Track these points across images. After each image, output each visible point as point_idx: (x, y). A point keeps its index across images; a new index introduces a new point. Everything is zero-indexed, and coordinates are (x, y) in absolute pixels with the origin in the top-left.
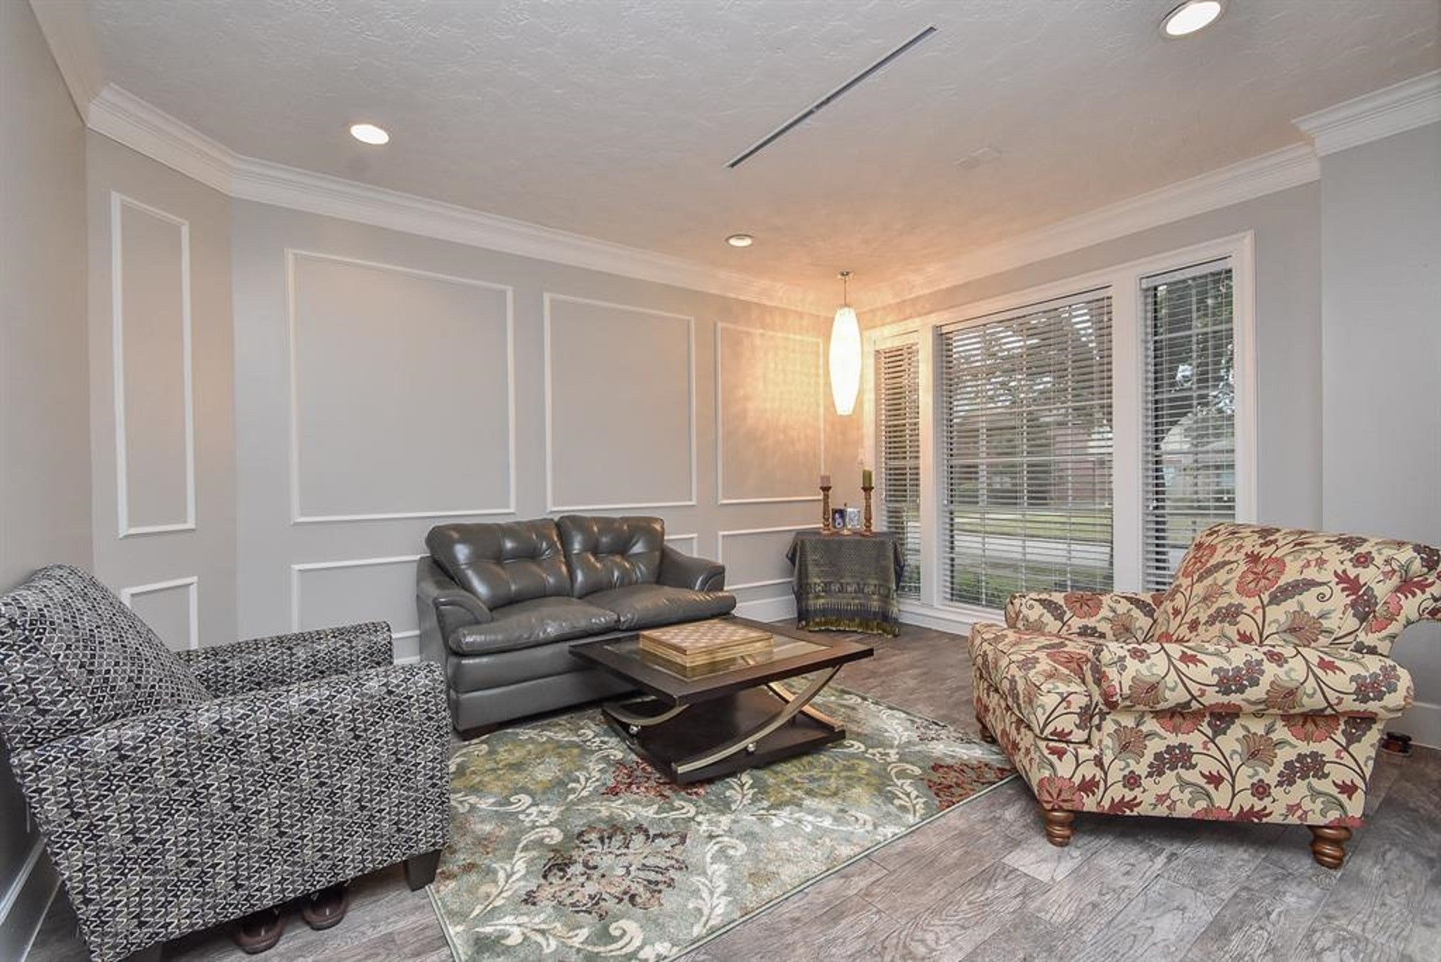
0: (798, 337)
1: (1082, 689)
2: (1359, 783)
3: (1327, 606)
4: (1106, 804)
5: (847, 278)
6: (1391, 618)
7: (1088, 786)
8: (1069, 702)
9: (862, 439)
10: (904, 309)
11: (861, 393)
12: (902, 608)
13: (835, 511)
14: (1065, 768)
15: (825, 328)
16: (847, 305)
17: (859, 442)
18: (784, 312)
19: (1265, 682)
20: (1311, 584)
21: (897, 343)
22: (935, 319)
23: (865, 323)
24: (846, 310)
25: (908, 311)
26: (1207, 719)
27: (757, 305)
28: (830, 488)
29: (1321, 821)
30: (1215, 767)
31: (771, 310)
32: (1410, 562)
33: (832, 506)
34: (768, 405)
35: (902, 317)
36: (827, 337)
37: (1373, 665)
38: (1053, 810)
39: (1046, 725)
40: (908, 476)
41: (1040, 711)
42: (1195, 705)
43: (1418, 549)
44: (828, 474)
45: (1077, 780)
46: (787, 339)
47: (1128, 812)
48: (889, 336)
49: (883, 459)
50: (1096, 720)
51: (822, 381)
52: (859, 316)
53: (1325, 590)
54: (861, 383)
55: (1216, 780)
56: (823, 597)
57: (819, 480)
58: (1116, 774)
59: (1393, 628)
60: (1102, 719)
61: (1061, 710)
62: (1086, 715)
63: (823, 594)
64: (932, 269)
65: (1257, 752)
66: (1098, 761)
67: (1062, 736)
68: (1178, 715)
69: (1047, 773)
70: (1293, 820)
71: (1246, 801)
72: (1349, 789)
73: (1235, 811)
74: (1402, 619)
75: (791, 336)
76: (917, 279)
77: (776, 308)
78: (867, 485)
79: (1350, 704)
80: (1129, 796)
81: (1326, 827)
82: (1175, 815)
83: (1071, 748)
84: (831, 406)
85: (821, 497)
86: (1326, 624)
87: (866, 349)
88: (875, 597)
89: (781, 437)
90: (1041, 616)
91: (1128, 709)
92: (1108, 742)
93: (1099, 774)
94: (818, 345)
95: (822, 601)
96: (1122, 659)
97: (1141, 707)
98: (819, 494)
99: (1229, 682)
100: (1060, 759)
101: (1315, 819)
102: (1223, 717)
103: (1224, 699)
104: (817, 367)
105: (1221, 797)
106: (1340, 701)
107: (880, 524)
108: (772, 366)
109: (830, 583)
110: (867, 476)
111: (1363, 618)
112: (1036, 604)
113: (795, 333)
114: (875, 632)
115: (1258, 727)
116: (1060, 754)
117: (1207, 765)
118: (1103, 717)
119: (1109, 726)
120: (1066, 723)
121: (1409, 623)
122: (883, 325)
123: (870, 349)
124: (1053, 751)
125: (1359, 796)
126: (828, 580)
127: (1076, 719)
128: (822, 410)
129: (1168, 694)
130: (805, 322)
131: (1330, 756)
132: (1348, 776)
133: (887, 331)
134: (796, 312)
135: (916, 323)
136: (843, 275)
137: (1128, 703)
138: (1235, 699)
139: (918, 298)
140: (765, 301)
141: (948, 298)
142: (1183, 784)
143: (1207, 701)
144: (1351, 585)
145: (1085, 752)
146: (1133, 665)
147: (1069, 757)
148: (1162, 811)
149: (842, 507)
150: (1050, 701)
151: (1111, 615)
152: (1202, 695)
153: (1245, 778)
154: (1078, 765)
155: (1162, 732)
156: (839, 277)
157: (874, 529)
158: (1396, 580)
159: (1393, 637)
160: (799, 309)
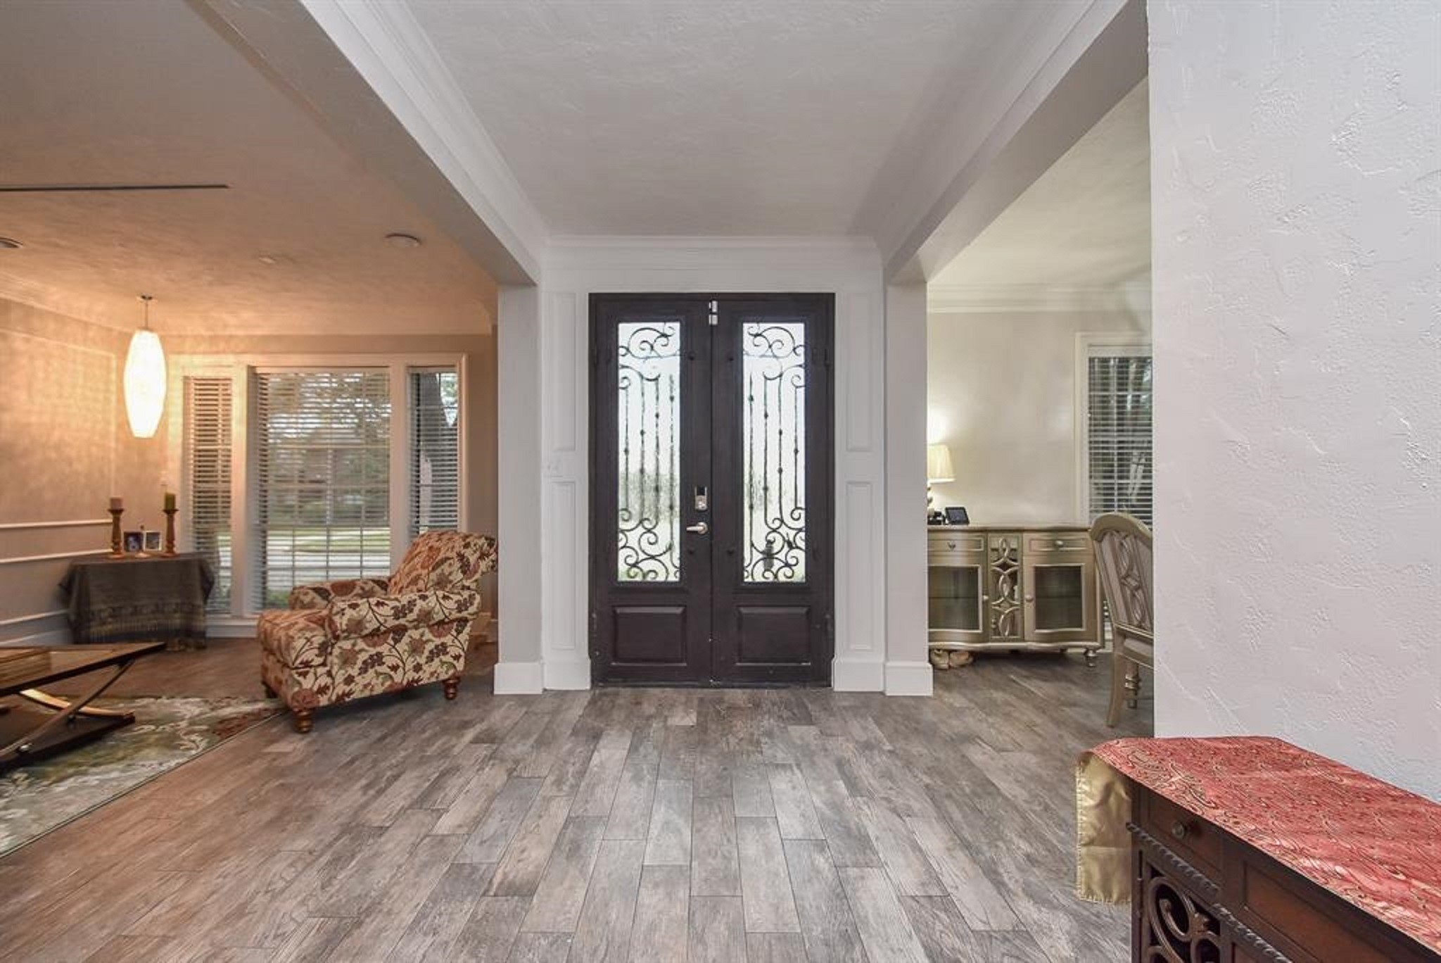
0: (82, 348)
1: (323, 632)
2: (462, 653)
3: (452, 569)
4: (334, 698)
5: (150, 302)
6: (476, 572)
7: (323, 690)
8: (312, 643)
9: (165, 461)
10: (217, 343)
11: (165, 415)
12: (209, 623)
13: (127, 535)
14: (308, 683)
15: (121, 345)
16: (147, 328)
17: (161, 463)
18: (59, 318)
19: (416, 610)
20: (447, 559)
21: (210, 373)
22: (250, 359)
23: (171, 346)
24: (146, 334)
25: (222, 346)
26: (391, 635)
27: (21, 305)
28: (121, 511)
29: (446, 677)
30: (394, 661)
31: (42, 314)
32: (483, 544)
33: (124, 528)
34: (34, 419)
35: (214, 349)
36: (123, 354)
37: (466, 594)
38: (300, 711)
39: (296, 658)
40: (220, 500)
41: (292, 651)
42: (382, 629)
43: (486, 539)
44: (119, 496)
45: (315, 689)
46: (63, 348)
47: (347, 699)
48: (201, 365)
49: (191, 482)
50: (329, 649)
51: (113, 398)
52: (163, 339)
53: (451, 561)
54: (166, 406)
55: (395, 668)
56: (110, 623)
57: (108, 501)
58: (340, 678)
59: (477, 576)
60: (333, 648)
61: (306, 647)
62: (324, 649)
63: (110, 620)
64: (247, 315)
65: (416, 648)
66: (329, 674)
67: (307, 664)
68: (375, 636)
69: (296, 689)
70: (433, 680)
71: (411, 675)
72: (457, 658)
73: (405, 682)
74: (480, 571)
75: (72, 346)
76: (232, 320)
77: (50, 313)
78: (170, 507)
79: (455, 615)
80: (347, 689)
81: (449, 679)
82: (375, 693)
83: (312, 670)
84: (124, 424)
85: (110, 520)
86: (451, 578)
87: (172, 372)
88: (177, 615)
89: (53, 455)
90: (314, 598)
91: (346, 638)
92: (336, 661)
93: (329, 680)
94: (108, 359)
95: (110, 627)
96: (343, 610)
97: (353, 635)
98: (107, 518)
99: (399, 613)
100: (305, 677)
101: (443, 677)
102: (399, 631)
103: (397, 622)
104: (107, 382)
105: (397, 677)
106: (450, 614)
107: (184, 545)
108: (41, 375)
109: (120, 608)
110: (170, 500)
111: (464, 572)
112: (311, 592)
113: (75, 342)
114: (176, 649)
115: (415, 634)
116: (304, 675)
117: (390, 661)
118: (333, 645)
119: (336, 651)
120: (310, 655)
121: (483, 573)
122: (194, 353)
123: (178, 374)
124: (300, 674)
125: (462, 660)
126: (116, 605)
127: (316, 651)
128: (113, 428)
129: (368, 625)
130: (91, 334)
131: (450, 643)
132: (457, 651)
133: (198, 360)
134: (78, 321)
135: (230, 359)
136: (144, 297)
137: (346, 634)
138: (402, 621)
139: (231, 337)
140: (32, 302)
141: (263, 344)
142: (378, 674)
143: (388, 625)
144: (461, 557)
145: (321, 670)
146: (350, 613)
147: (311, 676)
148: (367, 693)
149: (139, 530)
150: (299, 643)
151: (360, 592)
152: (386, 621)
153: (410, 665)
154: (316, 679)
155: (367, 648)
156: (139, 299)
157: (177, 550)
158: (478, 554)
159: (476, 581)
160: (85, 318)
